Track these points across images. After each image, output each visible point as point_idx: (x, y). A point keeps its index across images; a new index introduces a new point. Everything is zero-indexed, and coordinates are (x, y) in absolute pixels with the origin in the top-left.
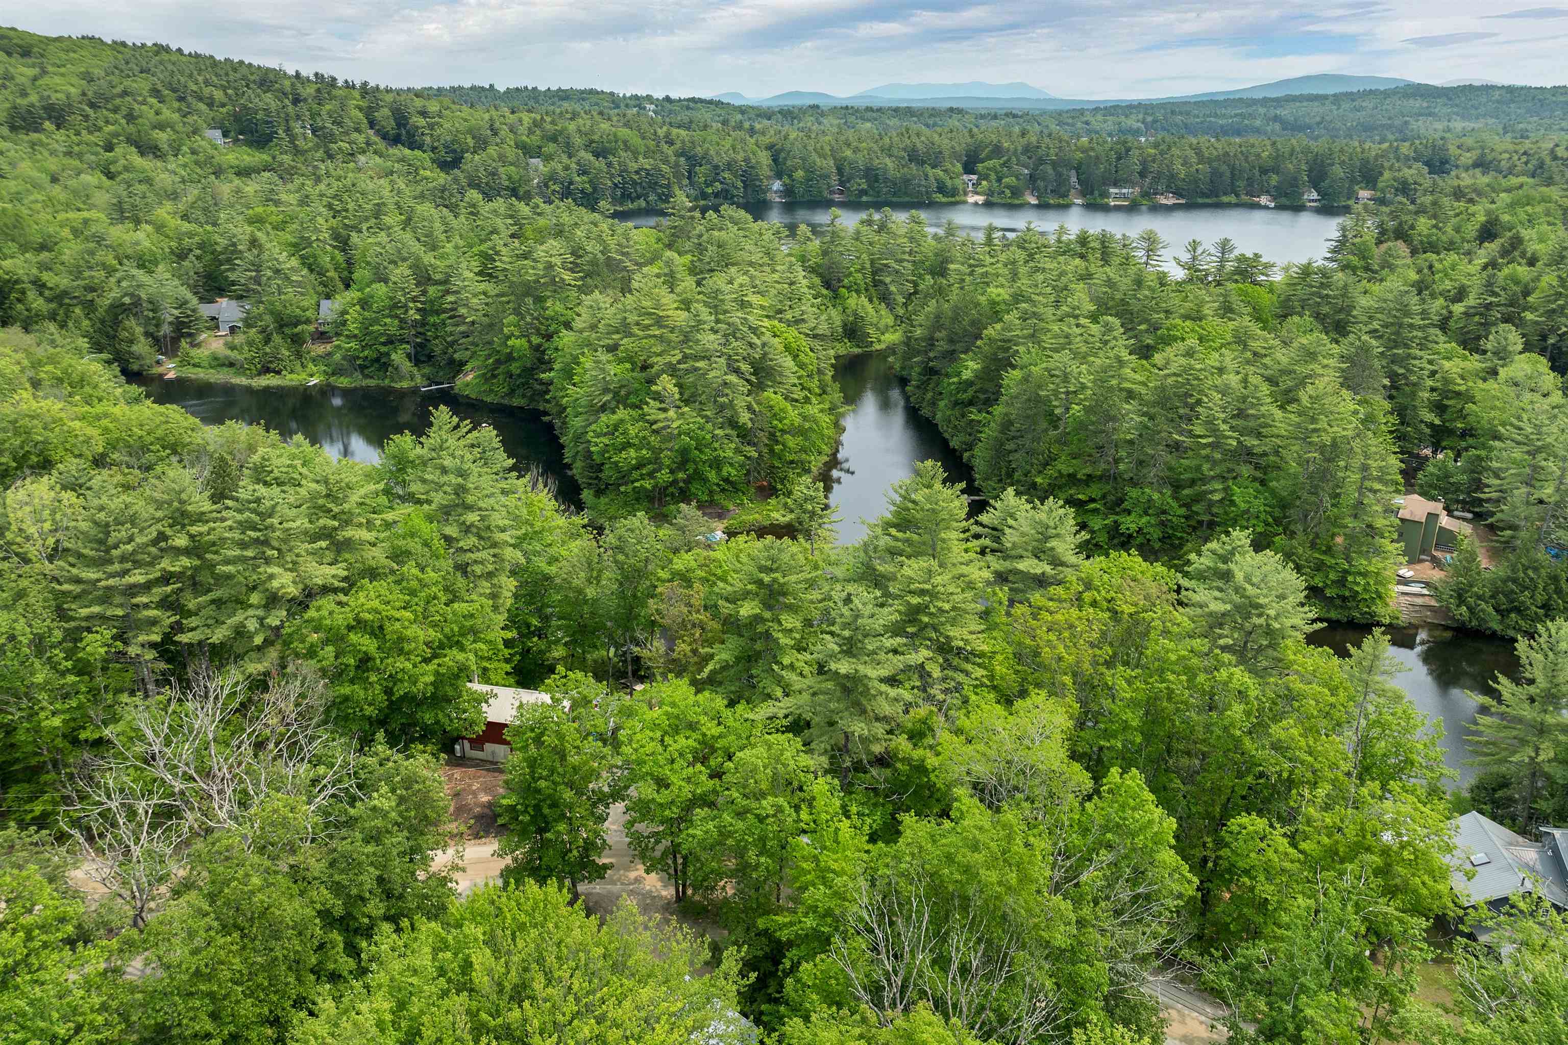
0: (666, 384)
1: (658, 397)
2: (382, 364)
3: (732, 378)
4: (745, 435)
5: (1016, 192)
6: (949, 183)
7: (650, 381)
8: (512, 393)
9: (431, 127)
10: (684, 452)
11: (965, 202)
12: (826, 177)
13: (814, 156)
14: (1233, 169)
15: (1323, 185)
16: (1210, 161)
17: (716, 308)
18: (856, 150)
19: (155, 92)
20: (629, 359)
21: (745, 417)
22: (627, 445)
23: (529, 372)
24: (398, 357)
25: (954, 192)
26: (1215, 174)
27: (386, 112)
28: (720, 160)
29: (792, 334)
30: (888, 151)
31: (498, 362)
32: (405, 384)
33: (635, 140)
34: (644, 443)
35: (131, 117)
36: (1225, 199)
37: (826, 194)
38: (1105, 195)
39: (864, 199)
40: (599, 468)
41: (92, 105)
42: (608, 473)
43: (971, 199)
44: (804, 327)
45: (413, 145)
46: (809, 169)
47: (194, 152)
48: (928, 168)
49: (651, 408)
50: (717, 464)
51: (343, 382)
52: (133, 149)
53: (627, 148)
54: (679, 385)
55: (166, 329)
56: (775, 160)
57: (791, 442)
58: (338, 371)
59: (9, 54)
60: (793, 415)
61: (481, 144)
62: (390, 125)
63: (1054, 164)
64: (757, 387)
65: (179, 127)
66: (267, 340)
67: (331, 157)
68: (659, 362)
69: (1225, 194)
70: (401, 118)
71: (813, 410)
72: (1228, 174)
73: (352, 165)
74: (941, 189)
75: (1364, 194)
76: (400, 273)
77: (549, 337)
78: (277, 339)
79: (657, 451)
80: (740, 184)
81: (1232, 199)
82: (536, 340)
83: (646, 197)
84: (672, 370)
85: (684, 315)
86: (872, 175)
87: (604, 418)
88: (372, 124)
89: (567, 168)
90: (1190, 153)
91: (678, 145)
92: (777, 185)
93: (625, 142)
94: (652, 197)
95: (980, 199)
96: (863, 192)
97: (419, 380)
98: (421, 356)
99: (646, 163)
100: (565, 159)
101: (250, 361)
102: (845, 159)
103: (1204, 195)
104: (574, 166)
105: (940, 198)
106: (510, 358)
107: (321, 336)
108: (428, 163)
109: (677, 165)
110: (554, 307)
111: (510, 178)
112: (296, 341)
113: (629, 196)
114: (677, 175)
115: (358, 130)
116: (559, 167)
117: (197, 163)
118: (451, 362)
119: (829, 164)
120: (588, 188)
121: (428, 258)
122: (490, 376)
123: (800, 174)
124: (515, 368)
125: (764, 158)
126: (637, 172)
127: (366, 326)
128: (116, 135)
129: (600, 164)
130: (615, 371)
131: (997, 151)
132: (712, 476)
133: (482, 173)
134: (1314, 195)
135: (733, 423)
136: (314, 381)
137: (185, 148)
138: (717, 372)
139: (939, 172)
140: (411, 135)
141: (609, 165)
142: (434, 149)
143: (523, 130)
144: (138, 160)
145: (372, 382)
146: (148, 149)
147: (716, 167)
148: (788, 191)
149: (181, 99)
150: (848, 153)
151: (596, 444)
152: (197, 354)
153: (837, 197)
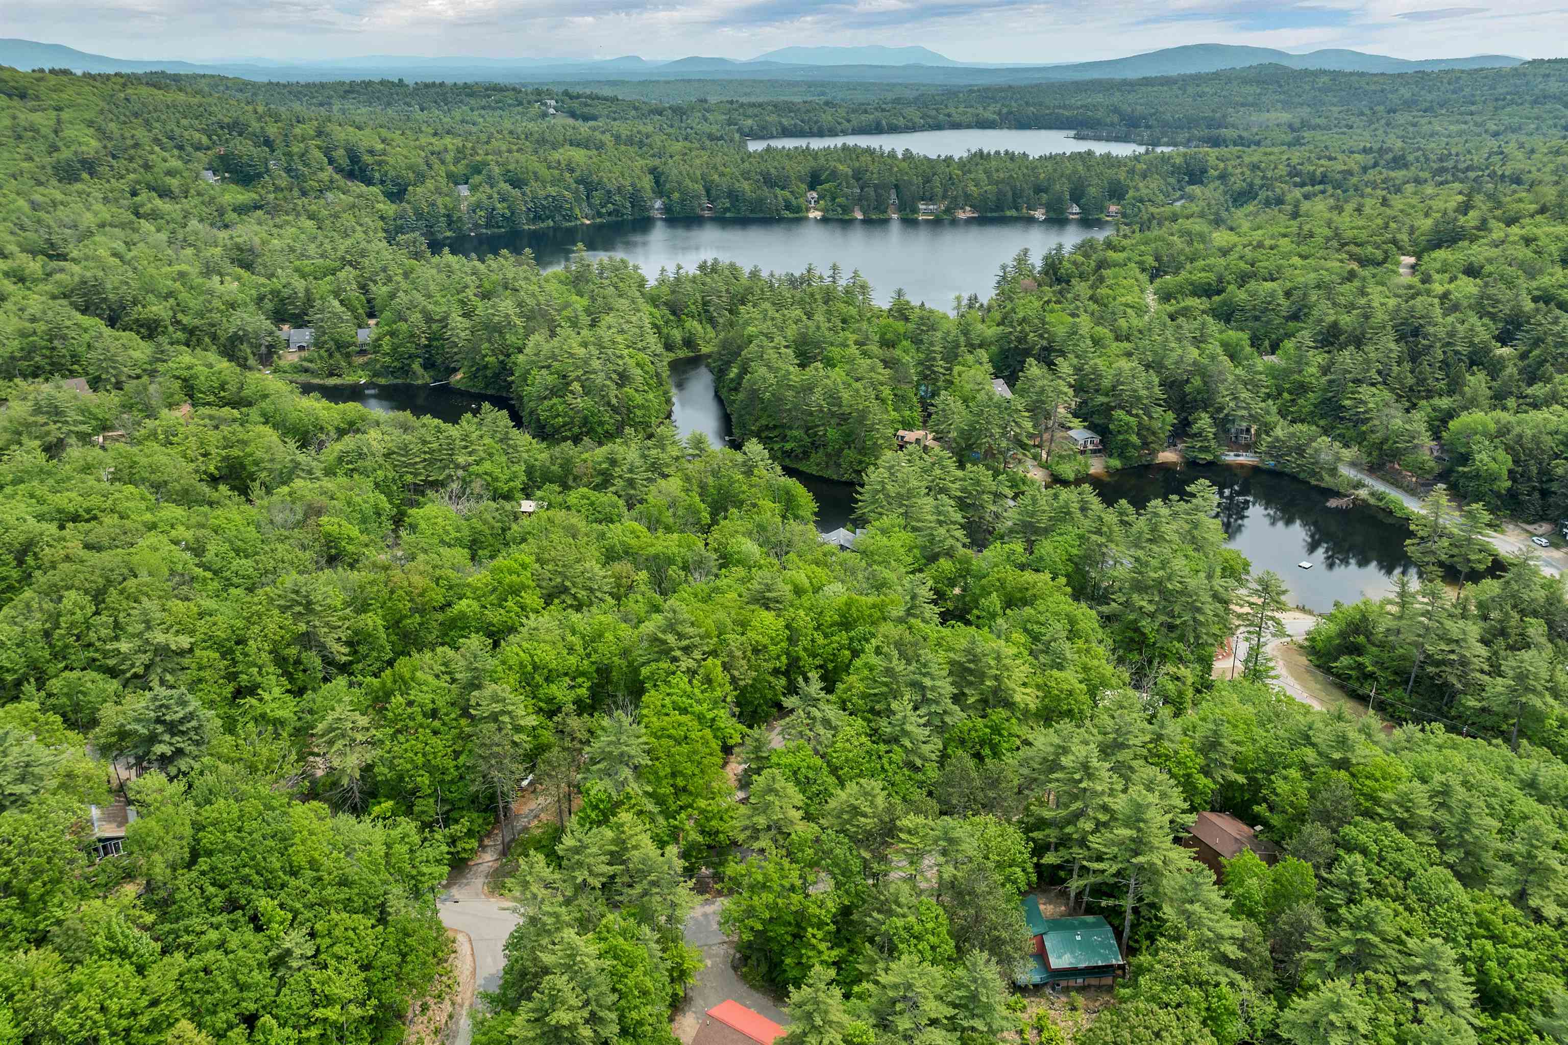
0: (576, 386)
1: (572, 392)
2: (405, 370)
3: (608, 383)
4: (615, 410)
5: (846, 209)
6: (794, 202)
7: (568, 384)
8: (487, 386)
9: (380, 163)
10: (586, 418)
11: (807, 218)
12: (699, 197)
13: (688, 182)
14: (1014, 189)
15: (1083, 201)
16: (997, 183)
17: (601, 346)
18: (722, 175)
19: (157, 141)
20: (557, 373)
21: (614, 401)
22: (558, 415)
23: (497, 375)
24: (416, 366)
25: (798, 209)
26: (1000, 194)
27: (341, 152)
28: (612, 186)
29: (641, 355)
30: (746, 175)
31: (478, 370)
32: (420, 382)
33: (543, 171)
34: (566, 414)
35: (147, 167)
36: (1008, 213)
37: (698, 211)
38: (915, 210)
39: (728, 215)
40: (544, 427)
41: (114, 157)
42: (548, 430)
43: (812, 215)
44: (649, 351)
45: (369, 182)
46: (684, 193)
47: (199, 194)
48: (778, 190)
49: (569, 398)
50: (601, 423)
51: (382, 381)
52: (154, 194)
53: (537, 179)
54: (582, 386)
55: (263, 350)
56: (657, 182)
57: (639, 413)
58: (376, 374)
59: (10, 96)
60: (639, 399)
61: (421, 178)
62: (345, 162)
63: (876, 187)
64: (620, 386)
65: (185, 174)
66: (331, 356)
67: (304, 194)
68: (573, 375)
69: (1010, 208)
70: (354, 157)
71: (651, 396)
72: (1010, 194)
73: (322, 202)
74: (788, 207)
75: (1113, 208)
76: (416, 317)
77: (508, 356)
78: (337, 355)
79: (573, 418)
80: (628, 205)
81: (1013, 213)
82: (501, 358)
83: (553, 218)
84: (578, 379)
85: (583, 350)
86: (733, 195)
87: (546, 403)
88: (331, 162)
89: (490, 197)
90: (983, 176)
91: (578, 173)
92: (658, 204)
93: (535, 173)
94: (558, 218)
95: (818, 214)
96: (727, 210)
97: (428, 380)
98: (428, 365)
99: (552, 191)
100: (489, 190)
101: (322, 369)
102: (713, 181)
103: (992, 210)
104: (496, 196)
105: (787, 214)
106: (486, 367)
107: (362, 352)
108: (381, 198)
109: (577, 189)
110: (511, 338)
111: (446, 206)
112: (348, 356)
113: (540, 218)
114: (578, 199)
115: (322, 169)
116: (484, 197)
117: (203, 203)
118: (447, 368)
119: (699, 188)
120: (508, 213)
121: (430, 307)
122: (473, 377)
123: (676, 196)
124: (489, 373)
125: (647, 182)
126: (546, 198)
127: (395, 349)
128: (138, 182)
129: (516, 192)
130: (551, 380)
131: (834, 174)
132: (599, 430)
133: (424, 205)
134: (1076, 209)
135: (609, 404)
136: (363, 381)
137: (192, 191)
138: (600, 379)
139: (786, 193)
140: (363, 170)
141: (524, 194)
142: (382, 182)
143: (449, 157)
144: (158, 202)
145: (399, 381)
146: (165, 193)
147: (609, 192)
148: (667, 209)
149: (181, 148)
150: (716, 177)
151: (543, 415)
152: (282, 363)
153: (707, 214)
